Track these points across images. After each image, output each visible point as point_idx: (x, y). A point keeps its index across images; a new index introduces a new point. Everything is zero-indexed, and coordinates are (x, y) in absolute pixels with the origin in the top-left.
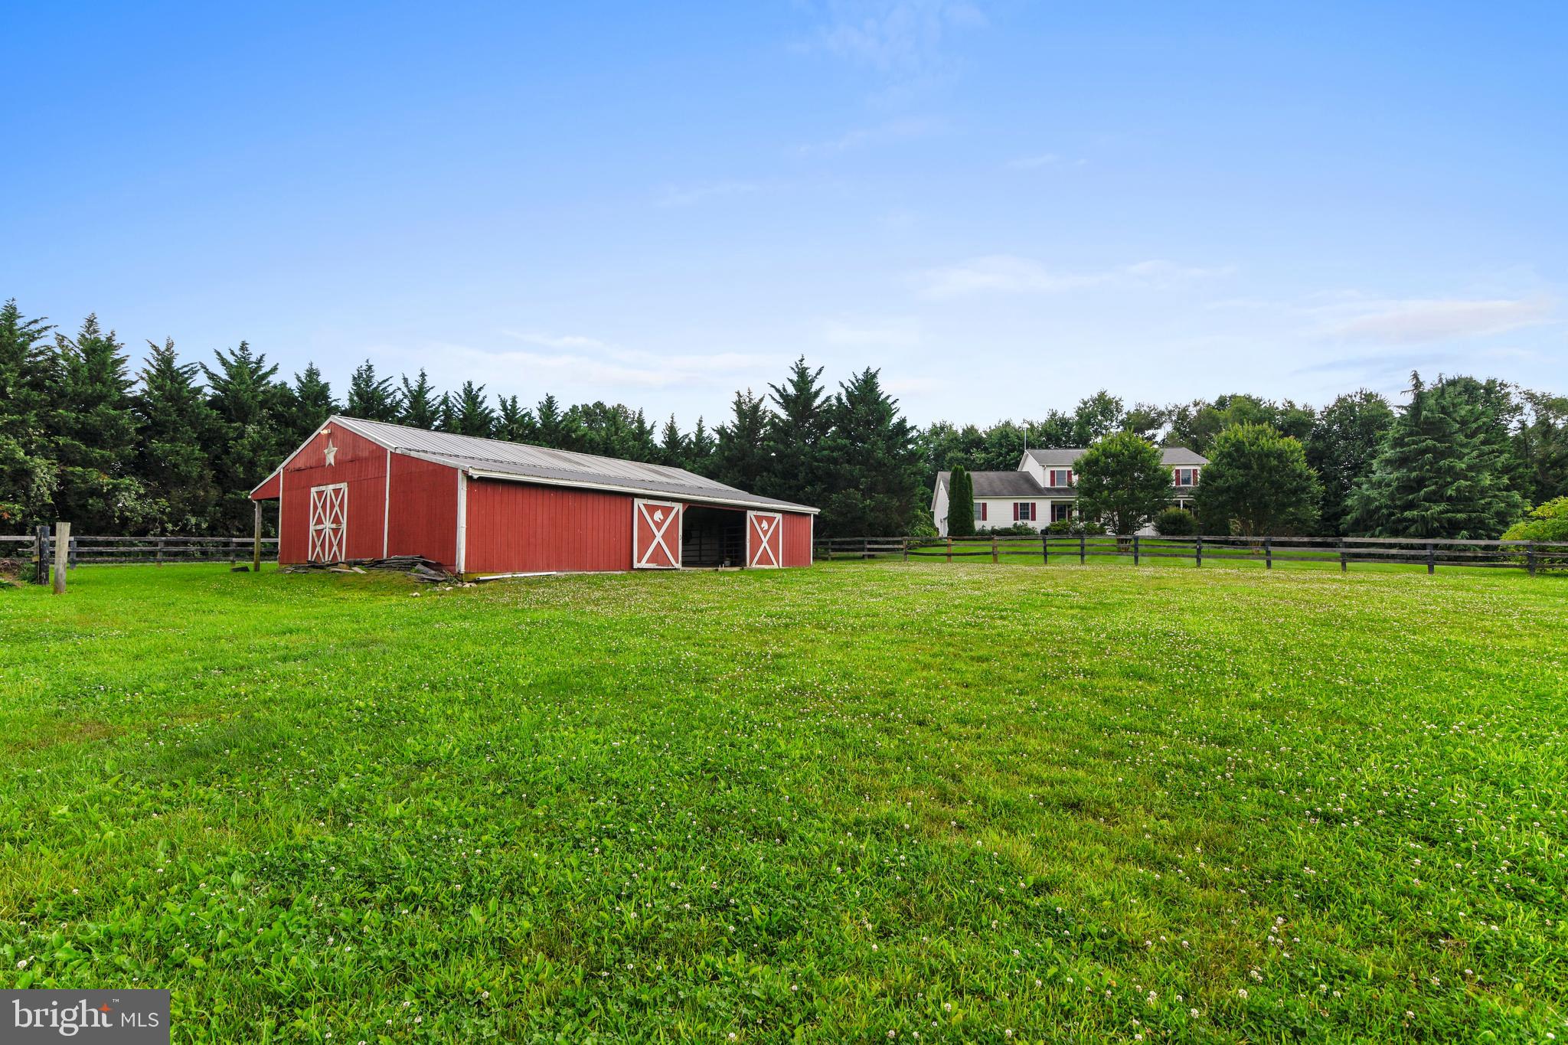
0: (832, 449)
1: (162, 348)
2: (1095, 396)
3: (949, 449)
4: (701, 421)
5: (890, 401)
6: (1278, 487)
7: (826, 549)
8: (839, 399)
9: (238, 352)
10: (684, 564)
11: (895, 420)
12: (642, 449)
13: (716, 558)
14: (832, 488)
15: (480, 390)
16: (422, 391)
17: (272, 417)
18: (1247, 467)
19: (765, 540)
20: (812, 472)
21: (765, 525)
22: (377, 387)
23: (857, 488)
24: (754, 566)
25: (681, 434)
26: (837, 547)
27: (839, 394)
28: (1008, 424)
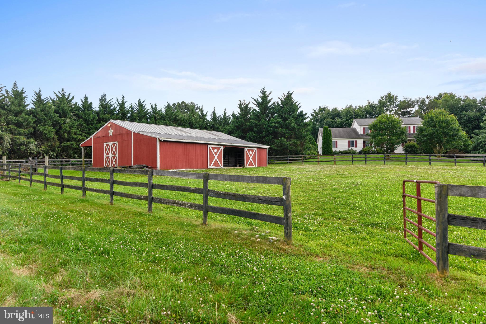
0: (275, 123)
1: (38, 93)
2: (387, 94)
3: (326, 118)
4: (225, 110)
5: (297, 104)
6: (446, 134)
7: (274, 160)
8: (278, 103)
9: (61, 92)
10: (224, 166)
11: (299, 111)
12: (203, 122)
13: (234, 164)
14: (276, 137)
15: (143, 102)
16: (123, 103)
17: (74, 115)
18: (435, 126)
19: (251, 158)
20: (268, 131)
21: (251, 152)
22: (108, 102)
23: (285, 137)
24: (247, 166)
25: (217, 115)
26: (278, 159)
27: (278, 102)
28: (350, 107)
